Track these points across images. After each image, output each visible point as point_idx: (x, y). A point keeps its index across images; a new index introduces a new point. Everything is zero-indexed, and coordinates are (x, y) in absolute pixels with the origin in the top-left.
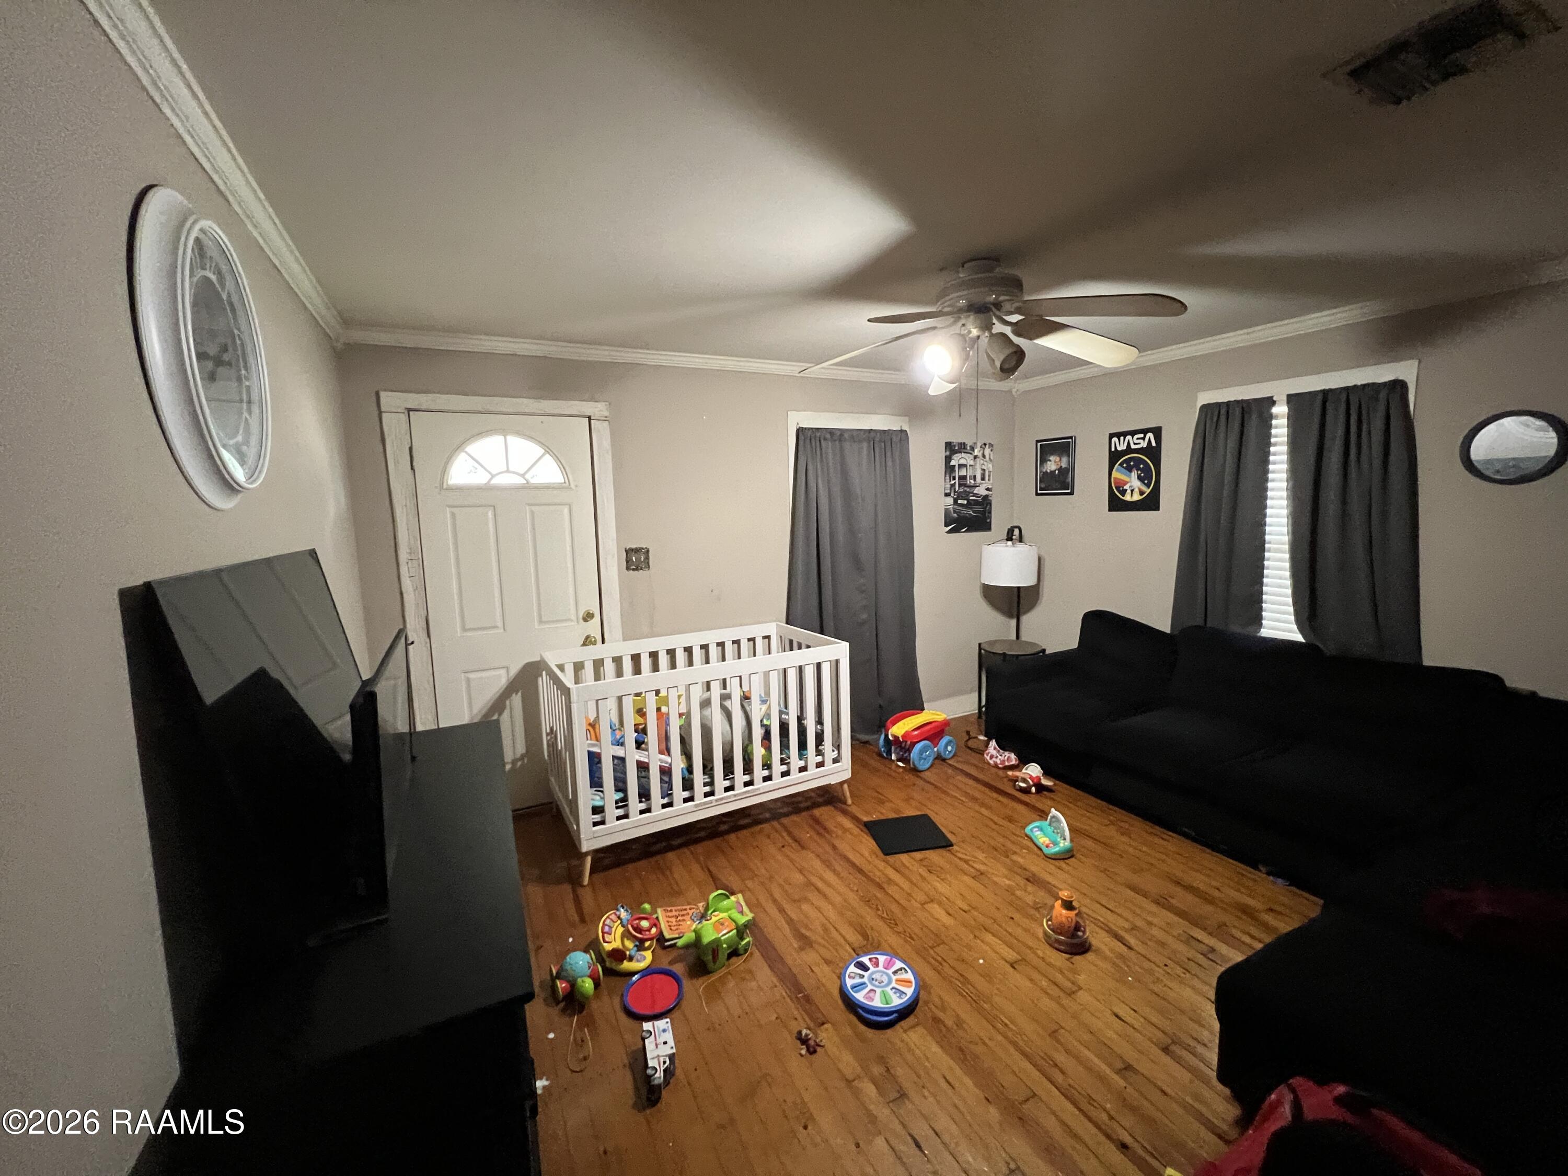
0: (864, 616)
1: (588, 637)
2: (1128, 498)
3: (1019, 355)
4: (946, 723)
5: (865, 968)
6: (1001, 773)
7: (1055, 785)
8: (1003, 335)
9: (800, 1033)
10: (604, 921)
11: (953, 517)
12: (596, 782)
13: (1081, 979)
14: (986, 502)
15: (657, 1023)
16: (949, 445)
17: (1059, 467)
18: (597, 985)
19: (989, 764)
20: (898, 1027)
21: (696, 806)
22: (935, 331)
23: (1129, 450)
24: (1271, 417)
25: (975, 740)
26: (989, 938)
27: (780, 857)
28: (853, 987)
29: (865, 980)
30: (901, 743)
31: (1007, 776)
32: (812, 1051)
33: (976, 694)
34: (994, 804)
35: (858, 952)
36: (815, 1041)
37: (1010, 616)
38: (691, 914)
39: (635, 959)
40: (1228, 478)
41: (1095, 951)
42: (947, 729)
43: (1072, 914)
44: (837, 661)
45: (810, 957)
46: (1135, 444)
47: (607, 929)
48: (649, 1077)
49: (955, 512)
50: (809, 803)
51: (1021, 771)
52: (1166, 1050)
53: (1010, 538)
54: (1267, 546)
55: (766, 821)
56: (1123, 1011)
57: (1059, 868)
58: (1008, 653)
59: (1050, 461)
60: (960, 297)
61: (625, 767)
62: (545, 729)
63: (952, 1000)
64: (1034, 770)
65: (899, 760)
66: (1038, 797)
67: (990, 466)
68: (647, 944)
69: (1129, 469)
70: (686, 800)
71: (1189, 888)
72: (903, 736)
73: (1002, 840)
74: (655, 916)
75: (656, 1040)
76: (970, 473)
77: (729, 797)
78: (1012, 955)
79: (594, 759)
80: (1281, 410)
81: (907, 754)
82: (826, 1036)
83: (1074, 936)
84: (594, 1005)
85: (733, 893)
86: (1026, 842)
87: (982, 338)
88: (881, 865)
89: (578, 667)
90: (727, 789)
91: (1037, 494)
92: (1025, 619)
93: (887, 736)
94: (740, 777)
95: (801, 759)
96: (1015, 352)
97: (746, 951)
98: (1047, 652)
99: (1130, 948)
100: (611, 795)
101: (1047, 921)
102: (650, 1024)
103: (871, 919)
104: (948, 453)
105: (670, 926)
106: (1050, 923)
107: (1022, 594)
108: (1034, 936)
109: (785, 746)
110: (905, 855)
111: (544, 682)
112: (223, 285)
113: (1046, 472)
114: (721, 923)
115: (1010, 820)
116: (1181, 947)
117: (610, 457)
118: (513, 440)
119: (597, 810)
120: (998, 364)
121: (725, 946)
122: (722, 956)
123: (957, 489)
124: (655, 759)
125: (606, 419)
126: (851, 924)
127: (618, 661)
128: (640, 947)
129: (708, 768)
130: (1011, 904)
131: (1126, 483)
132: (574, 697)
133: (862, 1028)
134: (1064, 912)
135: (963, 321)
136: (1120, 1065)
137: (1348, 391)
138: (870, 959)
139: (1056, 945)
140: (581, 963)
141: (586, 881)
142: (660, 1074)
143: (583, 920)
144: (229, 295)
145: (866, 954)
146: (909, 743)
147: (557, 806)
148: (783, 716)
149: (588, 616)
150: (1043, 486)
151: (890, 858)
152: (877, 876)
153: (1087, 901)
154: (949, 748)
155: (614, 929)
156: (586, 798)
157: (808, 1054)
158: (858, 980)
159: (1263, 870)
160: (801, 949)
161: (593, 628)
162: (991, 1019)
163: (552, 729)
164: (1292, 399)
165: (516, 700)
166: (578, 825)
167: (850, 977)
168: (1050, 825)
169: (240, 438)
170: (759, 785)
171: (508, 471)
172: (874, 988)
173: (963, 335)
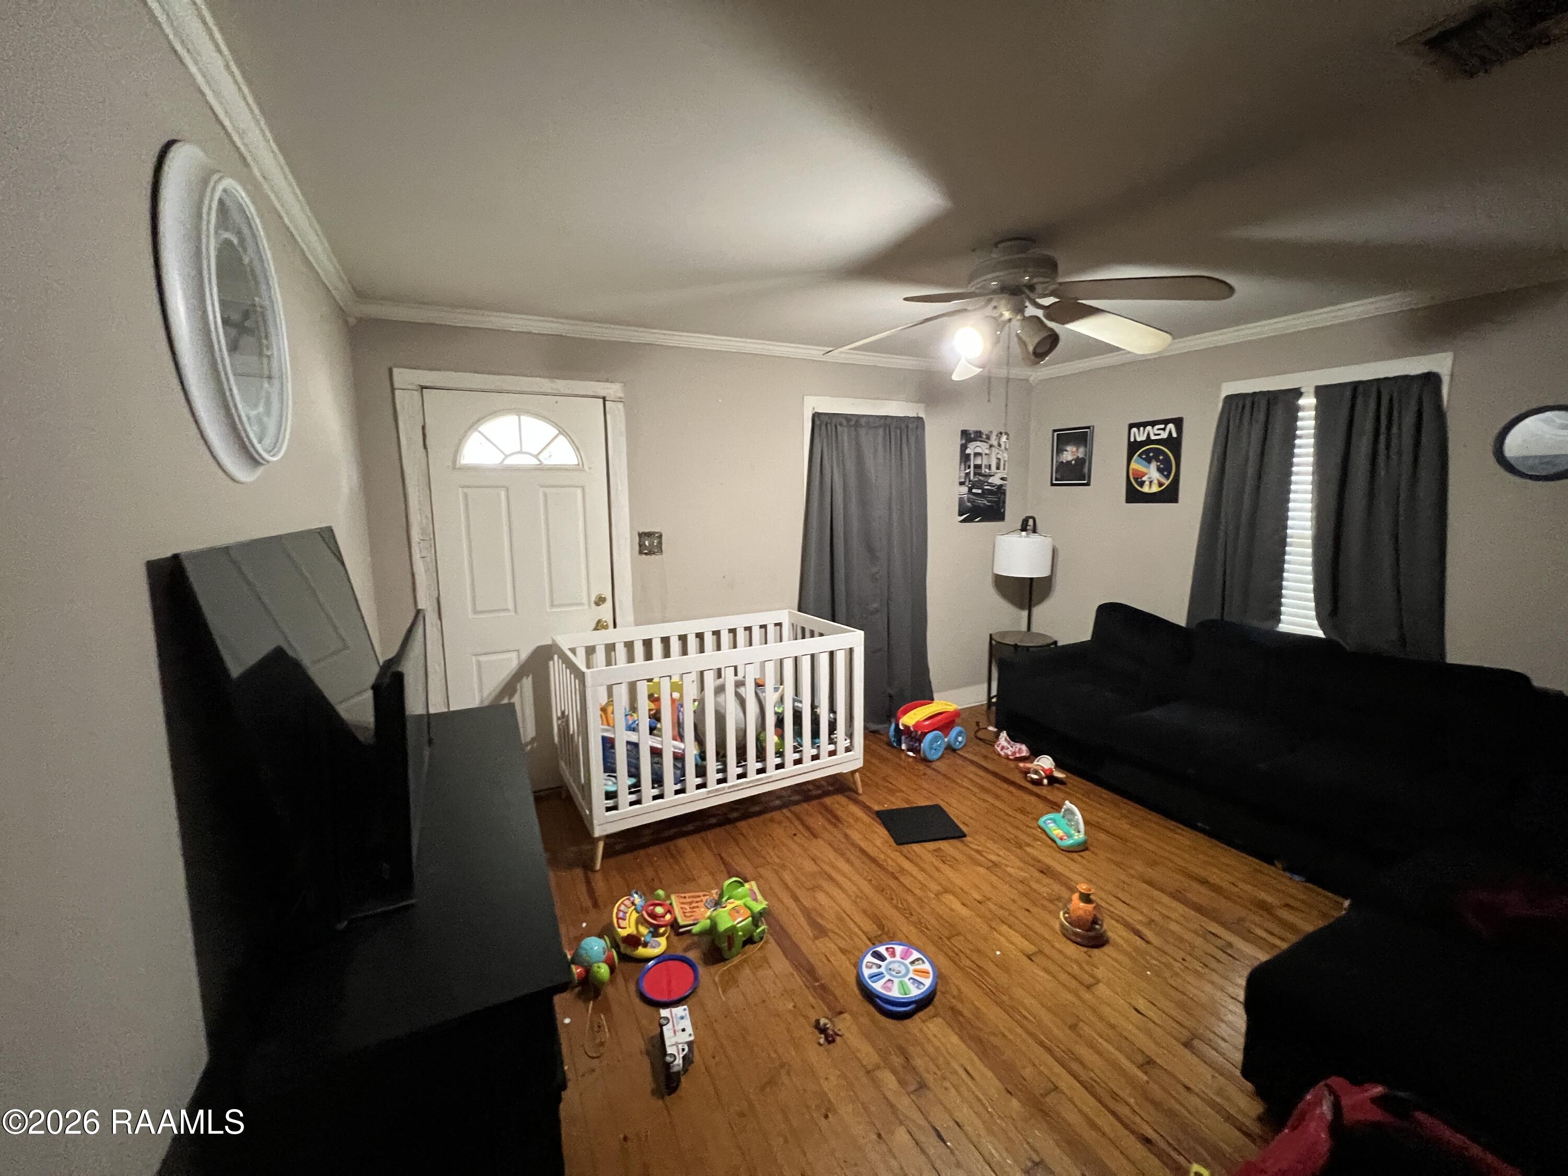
0: (875, 605)
1: (599, 622)
2: (1146, 489)
3: (1053, 339)
4: (957, 714)
5: (881, 958)
6: (1012, 764)
7: (1067, 777)
8: (1038, 318)
9: (818, 1021)
10: (620, 906)
11: (967, 506)
12: (610, 768)
13: (1100, 973)
14: (1000, 491)
15: (674, 1010)
16: (964, 433)
17: (1075, 457)
18: (612, 969)
19: (999, 755)
20: (916, 1017)
21: (709, 792)
22: (965, 314)
23: (1149, 441)
24: (1298, 409)
25: (983, 731)
26: (1004, 928)
27: (794, 846)
28: (871, 977)
29: (882, 970)
30: (912, 732)
31: (1018, 768)
32: (830, 1040)
33: (985, 686)
34: (1005, 795)
35: (875, 941)
36: (833, 1031)
37: (1021, 607)
38: (704, 901)
39: (649, 945)
40: (1251, 471)
41: (1113, 946)
42: (958, 721)
43: (1090, 907)
44: (851, 650)
45: (826, 946)
46: (1156, 435)
47: (621, 915)
48: (668, 1066)
49: (969, 501)
50: (820, 792)
51: (1032, 762)
52: (1187, 1045)
53: (1024, 529)
54: (1288, 540)
55: (779, 808)
56: (1142, 1004)
57: (1073, 860)
58: (1019, 644)
59: (1066, 451)
60: (993, 279)
61: (638, 752)
62: (556, 714)
63: (969, 991)
64: (1046, 762)
65: (909, 750)
66: (1049, 788)
67: (1005, 455)
68: (662, 930)
69: (1149, 461)
70: (699, 787)
71: (1204, 882)
72: (915, 726)
73: (1014, 831)
74: (668, 902)
75: (674, 1026)
76: (985, 462)
77: (741, 784)
78: (1031, 949)
79: (608, 745)
80: (1308, 402)
81: (917, 744)
82: (844, 1025)
83: (1091, 929)
84: (610, 991)
85: (747, 881)
86: (1038, 833)
87: (1014, 322)
88: (895, 855)
89: (590, 651)
90: (740, 776)
91: (1053, 485)
92: (1036, 611)
93: (897, 726)
94: (753, 764)
95: (813, 748)
96: (1050, 336)
97: (761, 939)
98: (1059, 644)
99: (1148, 942)
100: (624, 780)
101: (1064, 913)
102: (668, 1010)
103: (887, 909)
104: (964, 441)
105: (684, 912)
106: (1067, 915)
107: (1034, 584)
108: (1052, 929)
109: (798, 733)
110: (917, 845)
111: (556, 667)
112: (245, 250)
113: (1062, 462)
114: (735, 910)
115: (1022, 811)
116: (1199, 941)
117: (625, 439)
118: (526, 420)
119: (610, 795)
120: (1031, 349)
121: (740, 933)
122: (738, 943)
123: (972, 478)
124: (669, 746)
125: (620, 400)
126: (865, 912)
127: (629, 646)
128: (655, 934)
129: (721, 756)
130: (1025, 894)
131: (1144, 474)
132: (589, 681)
133: (879, 1016)
134: (1082, 904)
135: (994, 304)
136: (1140, 1059)
137: (1379, 382)
138: (887, 949)
139: (1073, 938)
140: (596, 948)
141: (598, 866)
142: (679, 1061)
143: (596, 905)
144: (251, 262)
145: (882, 943)
146: (919, 733)
147: (568, 791)
148: (796, 704)
149: (600, 601)
150: (1059, 477)
151: (905, 848)
152: (891, 866)
153: (1103, 895)
154: (960, 739)
155: (628, 915)
156: (599, 783)
157: (826, 1043)
158: (875, 970)
159: (1279, 866)
160: (816, 938)
161: (605, 612)
162: (1010, 1010)
163: (563, 713)
164: (1320, 391)
165: (527, 683)
166: (591, 810)
167: (867, 967)
168: (1064, 817)
169: (261, 409)
170: (771, 772)
171: (521, 452)
172: (892, 978)
173: (994, 318)
